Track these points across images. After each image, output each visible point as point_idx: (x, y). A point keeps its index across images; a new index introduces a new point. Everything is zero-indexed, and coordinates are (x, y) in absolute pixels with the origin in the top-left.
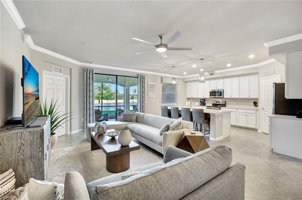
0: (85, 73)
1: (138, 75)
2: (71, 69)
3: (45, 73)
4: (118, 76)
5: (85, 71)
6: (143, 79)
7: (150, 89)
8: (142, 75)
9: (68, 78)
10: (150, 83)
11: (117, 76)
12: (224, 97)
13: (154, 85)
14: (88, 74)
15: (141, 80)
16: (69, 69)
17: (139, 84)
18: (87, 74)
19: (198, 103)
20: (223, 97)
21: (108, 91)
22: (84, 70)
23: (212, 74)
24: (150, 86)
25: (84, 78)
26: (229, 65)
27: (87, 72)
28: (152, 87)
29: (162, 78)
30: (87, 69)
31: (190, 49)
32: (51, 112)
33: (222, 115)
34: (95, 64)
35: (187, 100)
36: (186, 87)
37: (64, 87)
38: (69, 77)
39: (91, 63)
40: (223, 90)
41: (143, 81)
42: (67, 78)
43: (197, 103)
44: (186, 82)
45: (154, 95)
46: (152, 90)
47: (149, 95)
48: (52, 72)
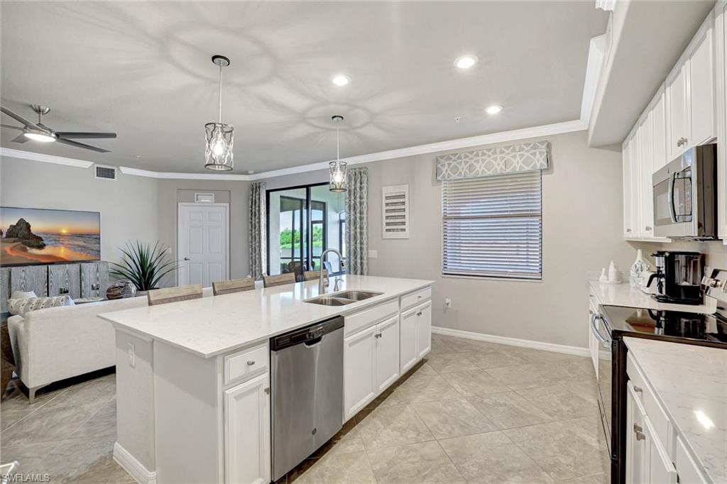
0: (251, 194)
2: (230, 191)
5: (251, 190)
7: (387, 211)
10: (386, 192)
11: (308, 187)
13: (404, 197)
24: (389, 202)
27: (253, 192)
28: (396, 203)
34: (256, 172)
37: (223, 224)
38: (228, 204)
45: (404, 230)
46: (397, 214)
47: (387, 230)
48: (194, 202)
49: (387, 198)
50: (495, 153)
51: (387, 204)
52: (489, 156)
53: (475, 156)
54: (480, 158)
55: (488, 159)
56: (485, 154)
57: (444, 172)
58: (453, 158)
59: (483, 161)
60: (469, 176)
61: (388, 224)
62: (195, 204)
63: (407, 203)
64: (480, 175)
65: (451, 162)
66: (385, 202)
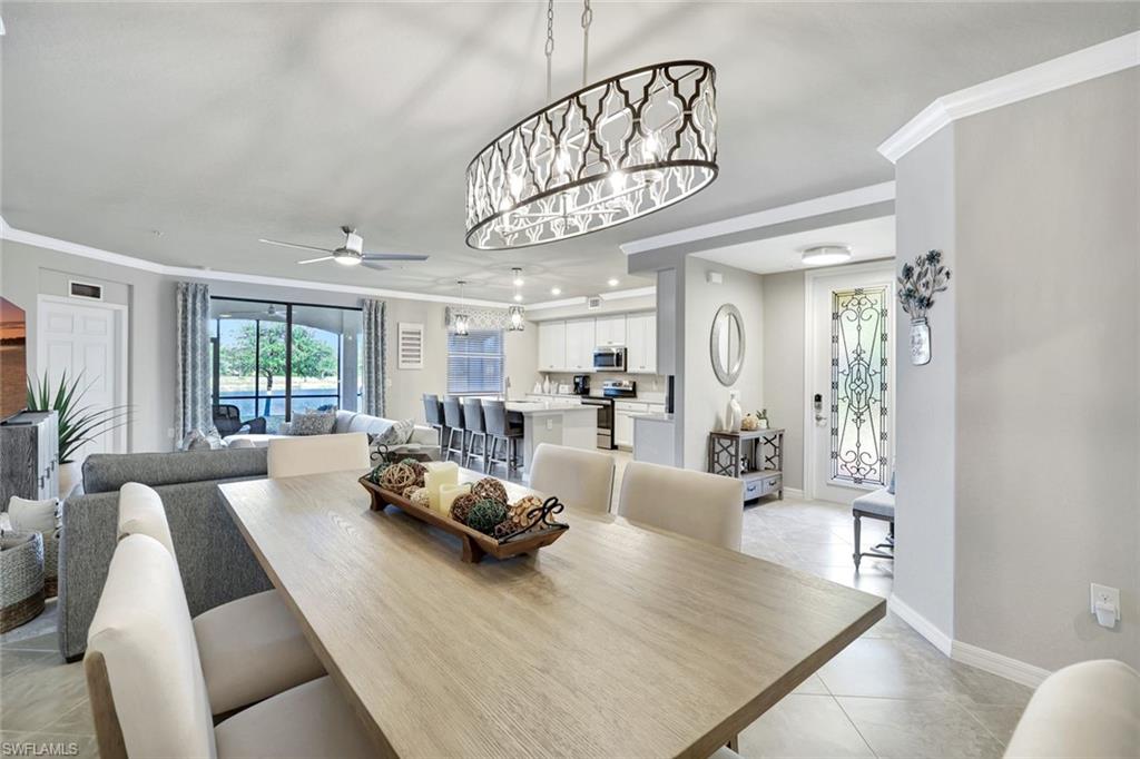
0: (180, 297)
1: (363, 302)
2: (130, 287)
3: (44, 301)
4: (293, 307)
5: (179, 291)
6: (379, 315)
7: (404, 344)
8: (374, 303)
9: (119, 311)
10: (403, 327)
11: (289, 305)
12: (629, 370)
13: (419, 333)
14: (190, 300)
15: (373, 316)
16: (126, 288)
18: (185, 301)
19: (567, 386)
20: (626, 370)
21: (304, 347)
22: (177, 288)
23: (595, 303)
24: (405, 336)
25: (176, 311)
26: (613, 283)
27: (184, 295)
28: (412, 339)
29: (447, 310)
30: (184, 285)
31: (424, 258)
32: (61, 406)
33: (561, 416)
35: (541, 377)
36: (537, 336)
37: (108, 340)
39: (200, 268)
40: (626, 350)
41: (379, 320)
42: (117, 313)
43: (567, 388)
44: (537, 323)
45: (419, 362)
46: (412, 348)
47: (403, 361)
48: (67, 296)
49: (403, 333)
51: (403, 339)
61: (403, 356)
63: (422, 340)
64: (477, 327)
66: (401, 336)
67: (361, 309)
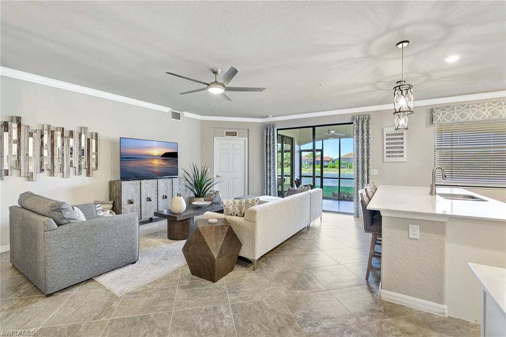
2: (248, 130)
3: (216, 139)
4: (316, 128)
8: (362, 117)
10: (387, 131)
11: (314, 127)
13: (403, 134)
16: (246, 130)
17: (355, 136)
24: (390, 137)
28: (395, 138)
29: (432, 111)
30: (268, 125)
33: (443, 223)
34: (273, 117)
37: (242, 152)
38: (247, 139)
39: (267, 117)
42: (245, 140)
45: (403, 156)
46: (396, 146)
47: (387, 156)
48: (224, 137)
49: (387, 135)
50: (484, 106)
51: (387, 139)
52: (478, 108)
53: (466, 108)
54: (471, 110)
55: (477, 110)
56: (475, 107)
57: (439, 118)
58: (447, 109)
59: (473, 111)
60: (461, 121)
61: (388, 152)
62: (224, 138)
63: (405, 139)
64: (471, 120)
65: (445, 112)
66: (385, 137)
67: (352, 123)
